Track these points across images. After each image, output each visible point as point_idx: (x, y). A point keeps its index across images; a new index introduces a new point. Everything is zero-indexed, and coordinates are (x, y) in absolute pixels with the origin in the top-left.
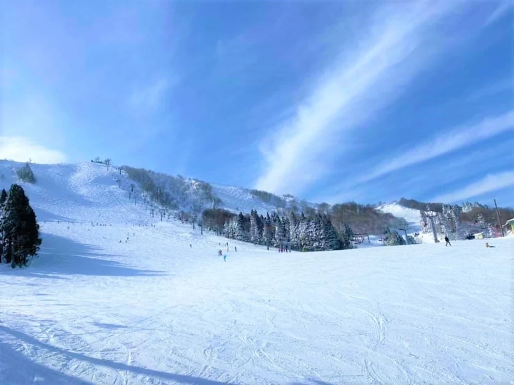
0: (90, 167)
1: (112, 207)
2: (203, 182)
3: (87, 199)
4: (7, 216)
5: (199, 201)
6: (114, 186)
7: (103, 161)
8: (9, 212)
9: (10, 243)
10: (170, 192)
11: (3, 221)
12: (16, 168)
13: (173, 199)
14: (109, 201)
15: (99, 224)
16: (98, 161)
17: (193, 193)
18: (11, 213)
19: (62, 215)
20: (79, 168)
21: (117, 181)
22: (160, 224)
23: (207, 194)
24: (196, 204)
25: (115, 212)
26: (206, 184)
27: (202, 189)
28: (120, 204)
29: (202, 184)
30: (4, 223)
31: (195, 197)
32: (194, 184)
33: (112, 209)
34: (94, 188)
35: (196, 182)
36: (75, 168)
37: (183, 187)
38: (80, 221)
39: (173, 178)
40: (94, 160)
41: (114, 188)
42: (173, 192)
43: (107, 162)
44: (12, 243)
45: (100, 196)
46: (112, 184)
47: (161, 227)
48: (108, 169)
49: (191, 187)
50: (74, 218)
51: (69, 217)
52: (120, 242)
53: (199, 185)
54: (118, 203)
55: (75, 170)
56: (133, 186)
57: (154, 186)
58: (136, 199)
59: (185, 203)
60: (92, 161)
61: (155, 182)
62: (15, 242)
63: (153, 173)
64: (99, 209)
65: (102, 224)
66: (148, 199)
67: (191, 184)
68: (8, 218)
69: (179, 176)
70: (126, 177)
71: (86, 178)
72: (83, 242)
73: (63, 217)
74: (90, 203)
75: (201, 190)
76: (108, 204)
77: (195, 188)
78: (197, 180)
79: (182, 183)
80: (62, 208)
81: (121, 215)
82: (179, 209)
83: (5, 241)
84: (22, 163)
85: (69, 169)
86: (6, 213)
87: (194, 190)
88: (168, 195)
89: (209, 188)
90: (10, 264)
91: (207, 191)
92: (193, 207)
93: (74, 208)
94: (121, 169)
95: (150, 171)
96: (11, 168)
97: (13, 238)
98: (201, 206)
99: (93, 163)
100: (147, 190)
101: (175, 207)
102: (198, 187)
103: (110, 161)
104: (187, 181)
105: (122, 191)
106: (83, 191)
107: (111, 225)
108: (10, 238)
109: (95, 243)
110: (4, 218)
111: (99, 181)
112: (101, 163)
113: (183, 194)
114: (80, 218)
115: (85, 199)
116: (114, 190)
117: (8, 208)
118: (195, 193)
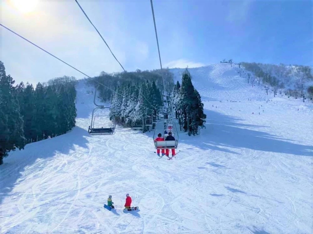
0: (220, 66)
1: (237, 90)
2: (301, 66)
3: (221, 86)
4: (182, 98)
5: (301, 81)
6: (237, 76)
7: (228, 61)
8: (183, 95)
9: (186, 117)
10: (276, 76)
11: (180, 102)
12: (181, 72)
13: (278, 81)
14: (235, 86)
15: (232, 101)
16: (224, 61)
17: (295, 75)
18: (185, 96)
19: (208, 97)
20: (214, 68)
21: (239, 73)
22: (275, 99)
23: (307, 75)
24: (299, 83)
25: (240, 92)
26: (305, 67)
27: (302, 71)
28: (243, 87)
29: (302, 67)
30: (181, 103)
31: (297, 78)
32: (295, 68)
33: (238, 91)
34: (225, 78)
35: (296, 67)
36: (211, 68)
37: (285, 72)
38: (219, 100)
39: (277, 66)
40: (222, 61)
41: (237, 77)
42: (278, 76)
43: (230, 62)
44: (187, 118)
45: (229, 83)
46: (235, 75)
47: (277, 102)
48: (232, 66)
49: (292, 71)
50: (215, 98)
51: (213, 98)
52: (253, 113)
53: (300, 69)
54: (241, 87)
55: (212, 69)
56: (249, 75)
57: (264, 73)
58: (253, 83)
59: (289, 83)
60: (221, 62)
61: (264, 70)
62: (189, 117)
63: (262, 64)
64: (230, 92)
65: (234, 101)
66: (261, 83)
67: (292, 69)
68: (183, 99)
69: (281, 64)
70: (244, 69)
71: (218, 73)
72: (226, 114)
73: (209, 98)
74: (223, 88)
75: (301, 73)
76: (235, 88)
77: (296, 71)
78: (296, 66)
79: (284, 69)
80: (208, 92)
81: (245, 95)
82: (285, 88)
83: (183, 116)
84: (184, 69)
85: (208, 69)
86: (181, 96)
87: (295, 73)
88: (275, 79)
89: (308, 69)
90: (187, 133)
91: (307, 72)
92: (296, 86)
93: (214, 92)
94: (240, 64)
95: (259, 64)
96: (179, 72)
97: (188, 114)
98: (302, 85)
99: (222, 63)
100: (259, 77)
101: (282, 86)
102: (299, 70)
103: (232, 61)
104: (288, 67)
105: (243, 79)
106: (219, 81)
107: (240, 102)
108: (185, 114)
109: (236, 115)
110: (181, 100)
111: (226, 74)
112: (227, 62)
113: (286, 77)
114: (219, 98)
115: (220, 86)
116: (237, 79)
117: (182, 92)
118: (297, 75)
